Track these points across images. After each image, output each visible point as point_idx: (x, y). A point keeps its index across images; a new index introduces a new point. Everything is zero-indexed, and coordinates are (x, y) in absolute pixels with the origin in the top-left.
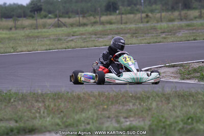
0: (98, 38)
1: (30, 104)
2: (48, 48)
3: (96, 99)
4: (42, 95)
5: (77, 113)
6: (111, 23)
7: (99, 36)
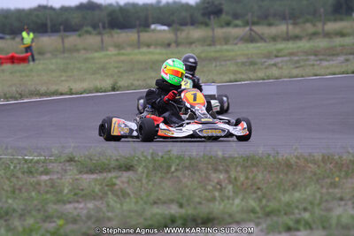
0: (321, 60)
1: (204, 175)
2: (232, 77)
3: (319, 166)
4: (224, 159)
5: (285, 191)
6: (342, 34)
7: (321, 57)
